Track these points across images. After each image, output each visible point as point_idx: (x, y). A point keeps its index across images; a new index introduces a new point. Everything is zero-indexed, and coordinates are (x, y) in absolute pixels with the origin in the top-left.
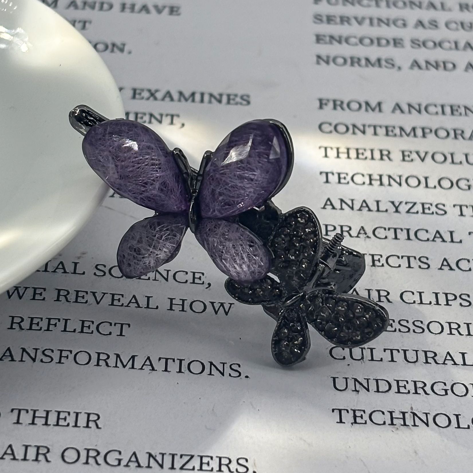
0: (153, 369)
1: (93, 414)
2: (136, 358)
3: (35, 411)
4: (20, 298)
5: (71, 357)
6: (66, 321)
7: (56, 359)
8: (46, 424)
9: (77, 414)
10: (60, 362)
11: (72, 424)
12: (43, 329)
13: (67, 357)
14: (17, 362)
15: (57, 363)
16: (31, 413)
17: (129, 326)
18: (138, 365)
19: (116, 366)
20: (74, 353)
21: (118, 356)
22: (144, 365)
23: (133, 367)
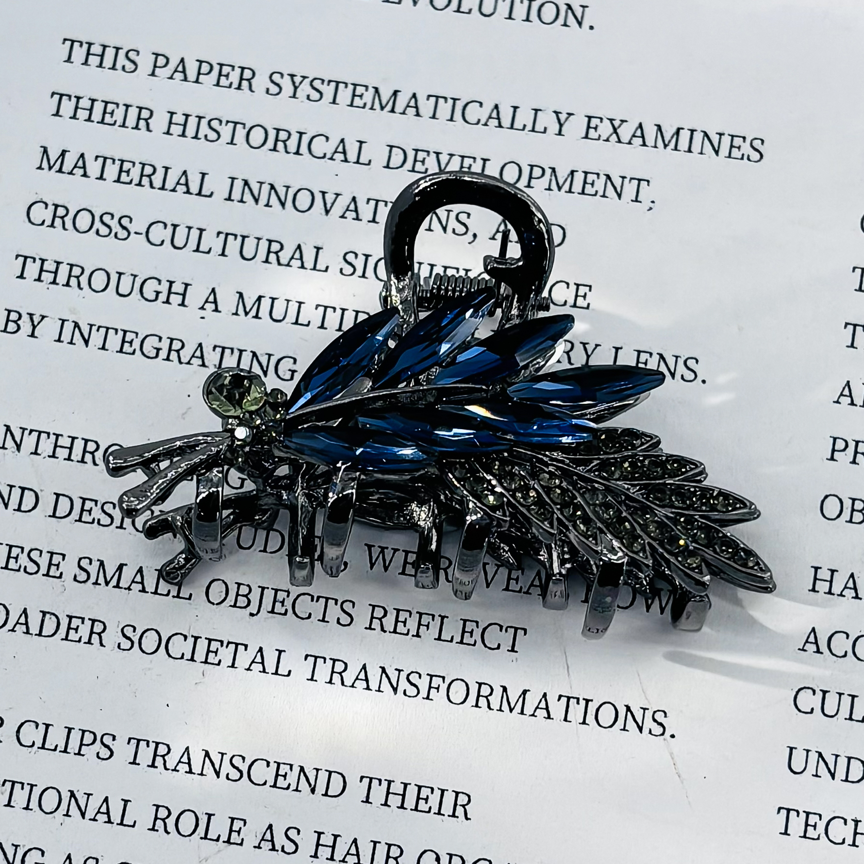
0: (549, 717)
1: (463, 793)
2: (528, 694)
3: (390, 782)
4: (386, 568)
5: (443, 688)
6: (443, 618)
7: (424, 693)
8: (402, 807)
9: (443, 791)
10: (428, 698)
11: (435, 809)
12: (411, 634)
13: (438, 689)
14: (374, 691)
15: (424, 698)
16: (385, 784)
17: (525, 634)
18: (529, 710)
19: (501, 710)
20: (448, 681)
21: (505, 689)
22: (537, 708)
23: (522, 713)
